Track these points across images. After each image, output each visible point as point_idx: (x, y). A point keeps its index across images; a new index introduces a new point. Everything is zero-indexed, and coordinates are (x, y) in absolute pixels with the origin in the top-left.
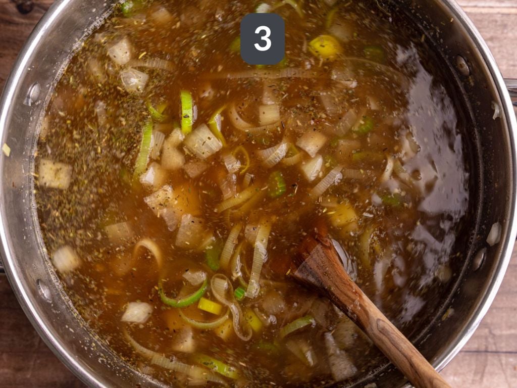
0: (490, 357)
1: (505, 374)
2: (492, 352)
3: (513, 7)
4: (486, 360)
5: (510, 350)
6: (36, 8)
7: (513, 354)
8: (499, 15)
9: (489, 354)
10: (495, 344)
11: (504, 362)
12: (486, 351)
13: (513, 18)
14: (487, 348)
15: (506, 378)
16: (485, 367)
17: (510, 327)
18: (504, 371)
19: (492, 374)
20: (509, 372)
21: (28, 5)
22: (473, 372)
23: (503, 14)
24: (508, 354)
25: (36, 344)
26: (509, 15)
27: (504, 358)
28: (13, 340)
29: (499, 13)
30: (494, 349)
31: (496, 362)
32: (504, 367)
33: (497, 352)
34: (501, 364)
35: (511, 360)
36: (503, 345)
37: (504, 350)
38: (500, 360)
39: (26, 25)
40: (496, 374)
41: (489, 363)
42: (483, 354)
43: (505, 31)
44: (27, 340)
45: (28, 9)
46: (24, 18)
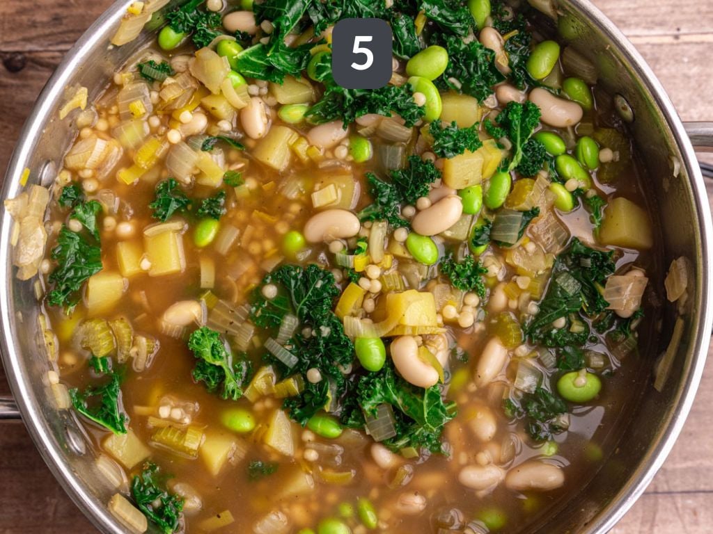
0: (661, 500)
1: (682, 521)
2: (664, 493)
3: (666, 35)
4: (656, 504)
5: (687, 489)
6: (29, 64)
7: (692, 494)
8: (649, 47)
9: (659, 495)
10: (667, 482)
11: (679, 505)
12: (656, 492)
13: (667, 49)
14: (656, 488)
15: (684, 527)
16: (655, 513)
17: (686, 459)
18: (681, 517)
19: (664, 522)
20: (687, 518)
21: (19, 61)
22: (639, 521)
23: (653, 45)
24: (684, 495)
25: (51, 514)
26: (661, 45)
27: (679, 501)
28: (18, 511)
29: (648, 44)
30: (666, 488)
31: (669, 505)
32: (681, 512)
33: (670, 493)
34: (677, 509)
35: (690, 502)
36: (678, 482)
37: (679, 489)
38: (675, 503)
39: (18, 86)
40: (671, 522)
41: (660, 507)
42: (652, 495)
43: (658, 67)
44: (38, 511)
45: (19, 65)
46: (14, 78)
